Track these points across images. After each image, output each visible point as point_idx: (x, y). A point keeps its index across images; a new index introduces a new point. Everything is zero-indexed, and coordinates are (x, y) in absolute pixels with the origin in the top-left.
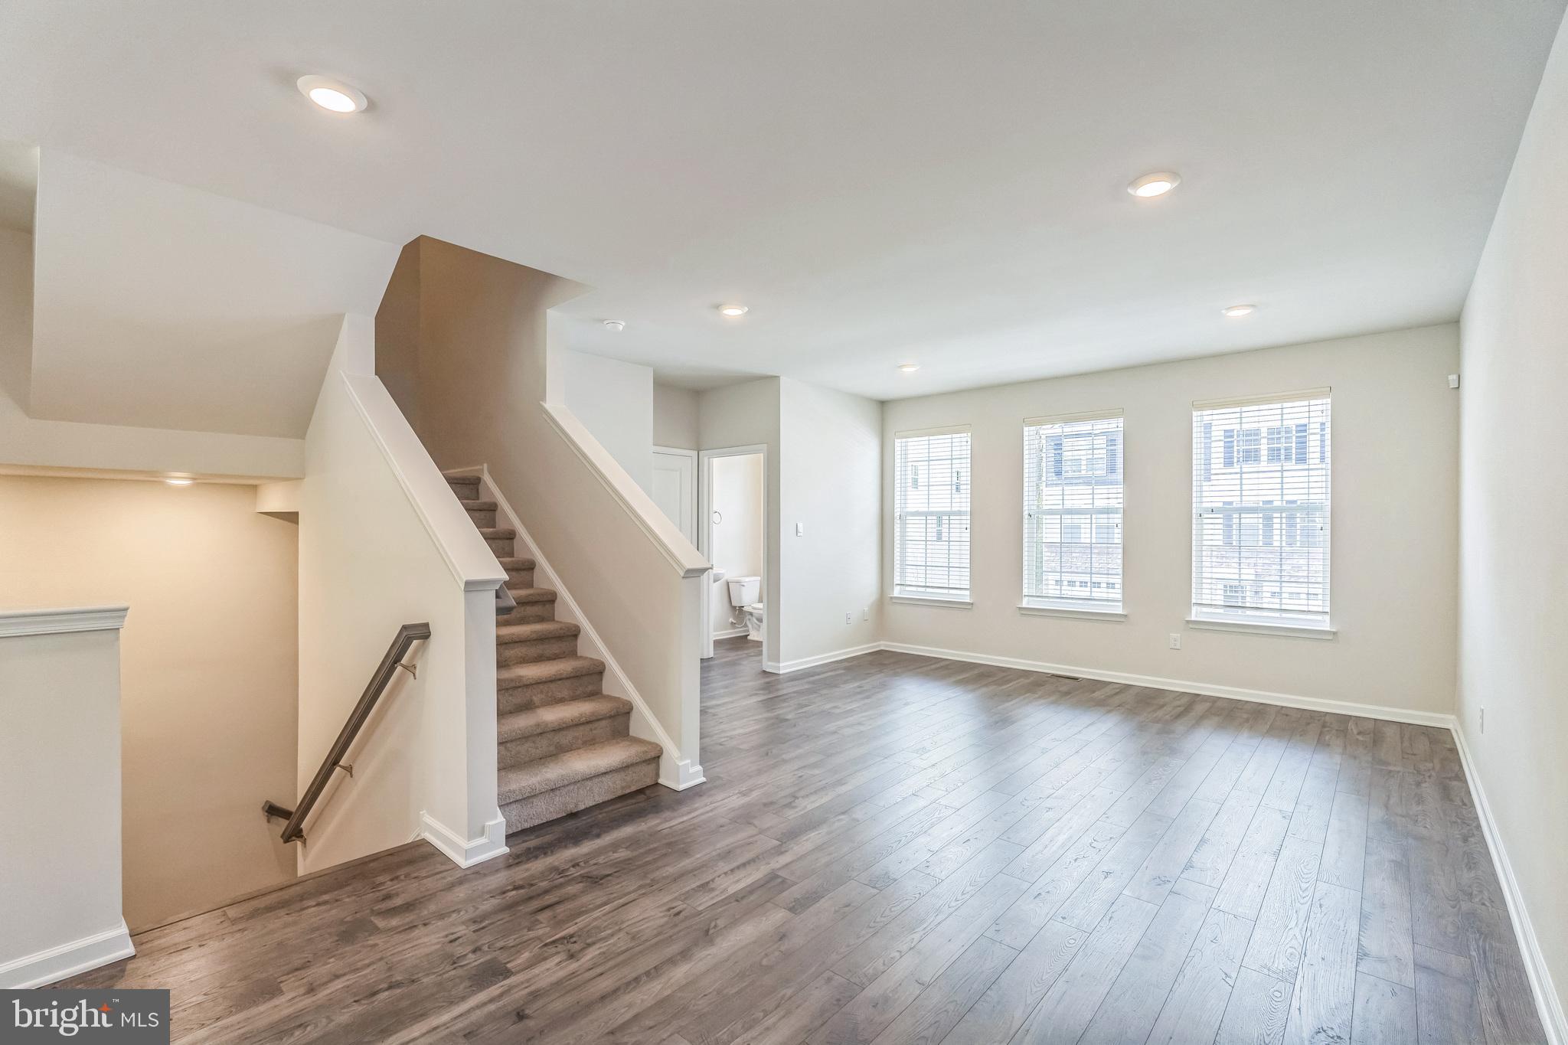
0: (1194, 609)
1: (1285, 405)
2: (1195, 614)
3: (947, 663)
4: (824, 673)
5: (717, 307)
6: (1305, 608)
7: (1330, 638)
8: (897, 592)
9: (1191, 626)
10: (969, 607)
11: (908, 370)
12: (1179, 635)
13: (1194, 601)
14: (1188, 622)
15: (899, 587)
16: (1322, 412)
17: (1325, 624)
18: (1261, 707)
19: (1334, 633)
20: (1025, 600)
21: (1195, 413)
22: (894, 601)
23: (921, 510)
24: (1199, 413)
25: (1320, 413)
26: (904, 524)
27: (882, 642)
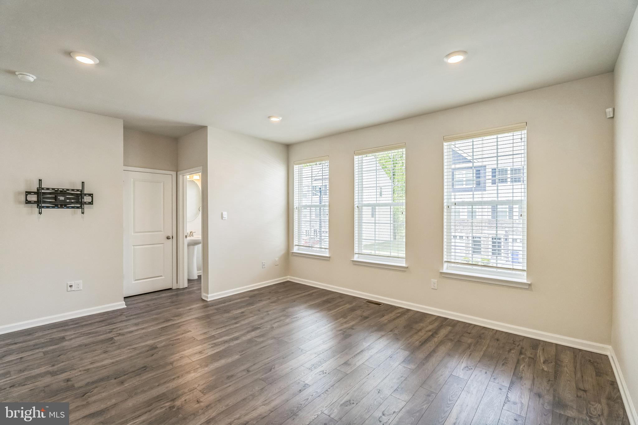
0: (445, 265)
1: (499, 136)
2: (446, 269)
3: (318, 290)
4: (237, 299)
5: (69, 54)
6: (511, 267)
7: (527, 287)
8: (295, 250)
9: (443, 275)
10: (329, 259)
11: (274, 119)
12: (436, 280)
13: (445, 260)
14: (441, 273)
15: (297, 247)
16: (521, 139)
17: (523, 279)
18: (483, 331)
19: (530, 285)
20: (356, 256)
21: (445, 144)
22: (294, 254)
23: (308, 204)
24: (448, 143)
25: (520, 140)
26: (300, 212)
27: (289, 277)
